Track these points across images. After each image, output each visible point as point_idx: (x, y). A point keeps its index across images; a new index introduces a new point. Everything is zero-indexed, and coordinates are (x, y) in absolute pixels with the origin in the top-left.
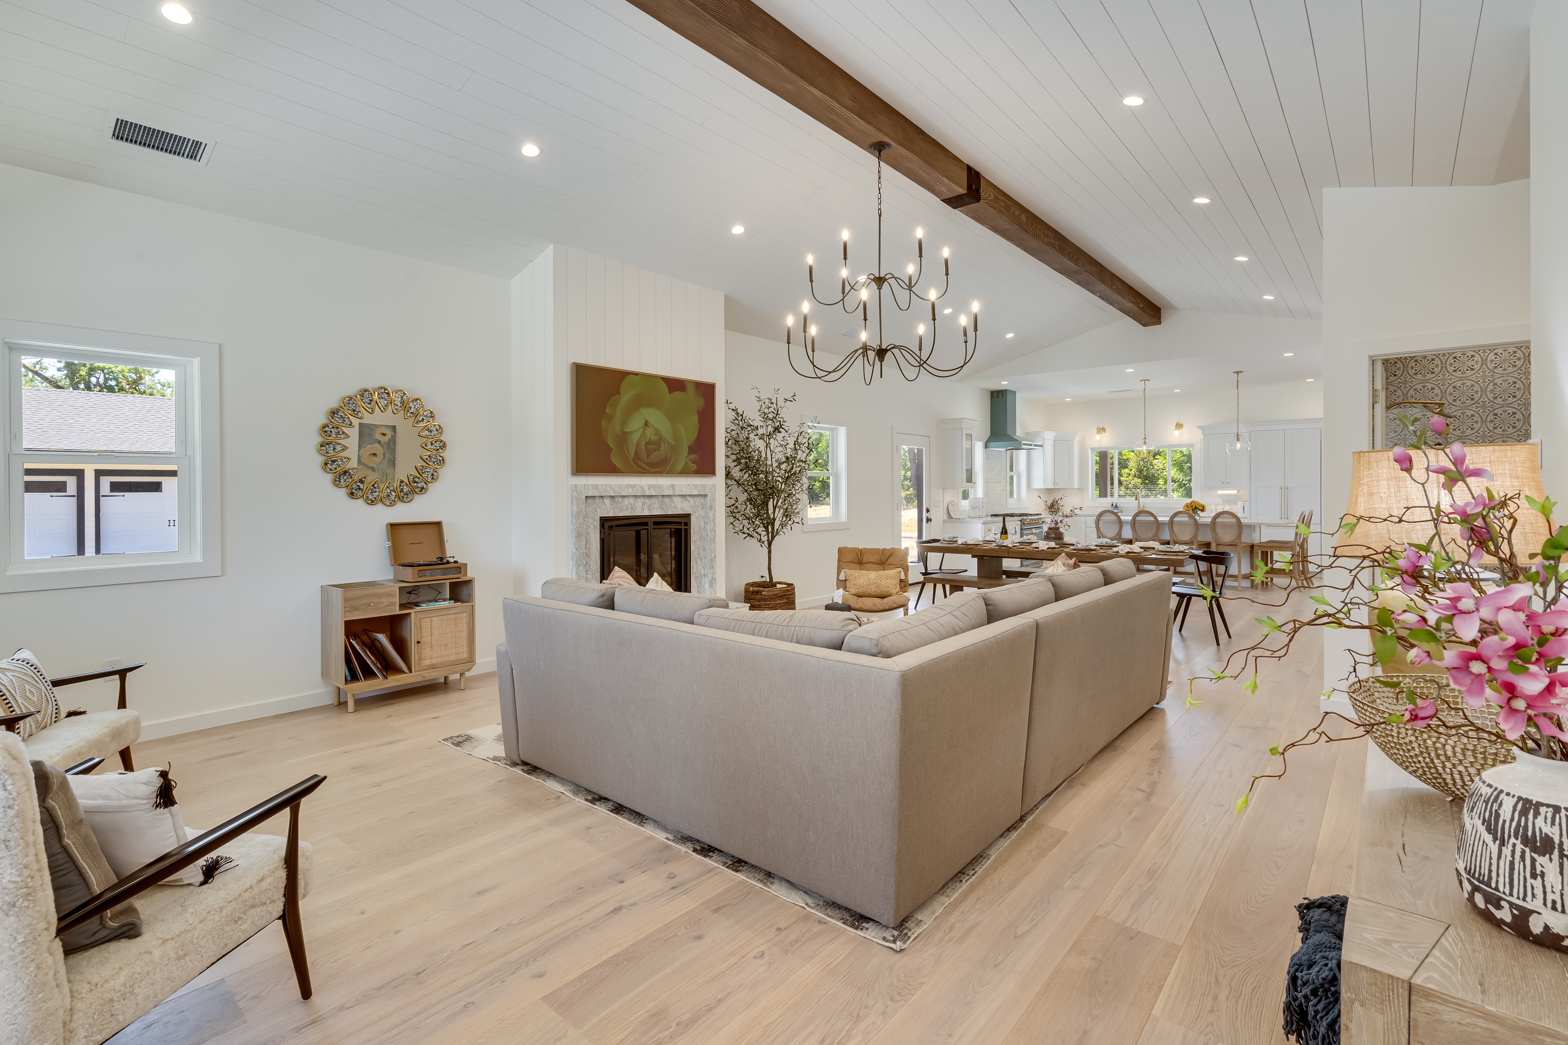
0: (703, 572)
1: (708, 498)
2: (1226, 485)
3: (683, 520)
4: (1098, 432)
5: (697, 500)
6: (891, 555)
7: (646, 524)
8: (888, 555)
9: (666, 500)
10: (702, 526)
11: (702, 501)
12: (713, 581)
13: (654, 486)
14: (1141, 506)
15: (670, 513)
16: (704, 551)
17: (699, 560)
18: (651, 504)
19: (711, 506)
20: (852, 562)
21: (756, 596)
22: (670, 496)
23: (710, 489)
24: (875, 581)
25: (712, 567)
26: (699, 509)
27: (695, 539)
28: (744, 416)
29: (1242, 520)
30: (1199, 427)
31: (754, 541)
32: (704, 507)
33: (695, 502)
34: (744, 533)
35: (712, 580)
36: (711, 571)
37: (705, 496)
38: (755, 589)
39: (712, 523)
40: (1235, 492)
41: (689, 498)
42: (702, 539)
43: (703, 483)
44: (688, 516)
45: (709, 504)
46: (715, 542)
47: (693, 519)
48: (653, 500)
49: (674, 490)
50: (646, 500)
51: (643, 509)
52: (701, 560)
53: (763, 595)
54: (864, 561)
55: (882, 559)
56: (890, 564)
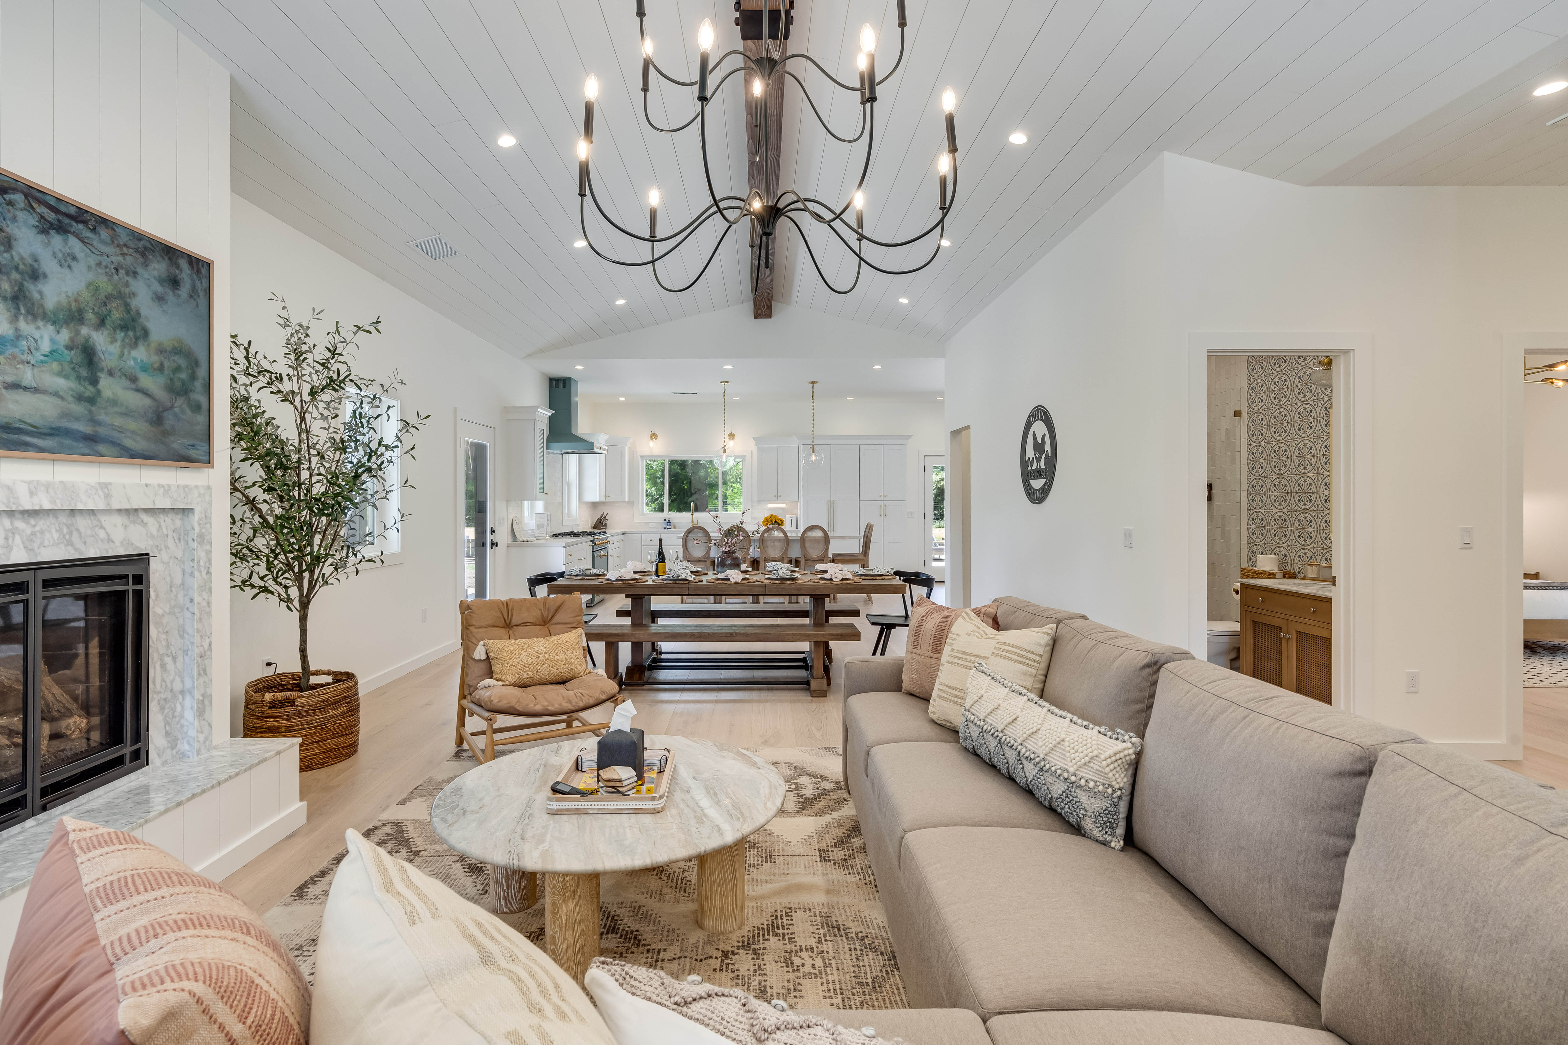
0: (177, 686)
1: (196, 518)
2: (777, 498)
3: (130, 570)
4: (652, 439)
5: (167, 522)
6: (559, 607)
7: (21, 587)
8: (555, 607)
9: (82, 522)
10: (178, 580)
11: (178, 523)
12: (206, 702)
13: (48, 486)
14: (695, 520)
15: (91, 553)
16: (182, 637)
17: (168, 660)
18: (33, 534)
19: (201, 536)
20: (494, 626)
21: (281, 710)
22: (92, 512)
23: (200, 495)
24: (547, 656)
25: (203, 672)
26: (170, 542)
27: (160, 612)
28: (252, 350)
29: (789, 534)
30: (754, 438)
31: (274, 599)
32: (182, 536)
33: (160, 527)
34: (253, 586)
35: (203, 701)
36: (201, 680)
37: (186, 512)
38: (279, 695)
39: (204, 573)
40: (784, 505)
41: (144, 517)
42: (176, 610)
43: (182, 482)
44: (143, 558)
45: (197, 529)
46: (209, 614)
47: (154, 564)
48: (42, 524)
49: (108, 496)
50: (20, 524)
51: (9, 548)
52: (174, 659)
53: (297, 706)
54: (515, 621)
55: (545, 614)
56: (559, 623)
